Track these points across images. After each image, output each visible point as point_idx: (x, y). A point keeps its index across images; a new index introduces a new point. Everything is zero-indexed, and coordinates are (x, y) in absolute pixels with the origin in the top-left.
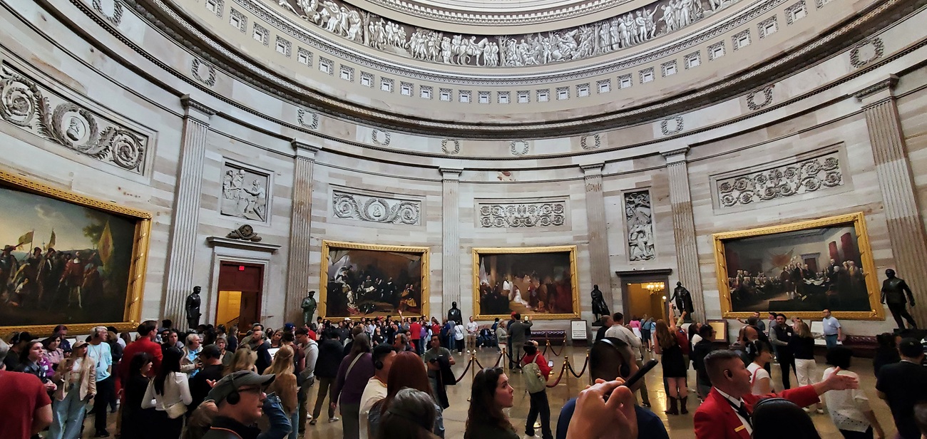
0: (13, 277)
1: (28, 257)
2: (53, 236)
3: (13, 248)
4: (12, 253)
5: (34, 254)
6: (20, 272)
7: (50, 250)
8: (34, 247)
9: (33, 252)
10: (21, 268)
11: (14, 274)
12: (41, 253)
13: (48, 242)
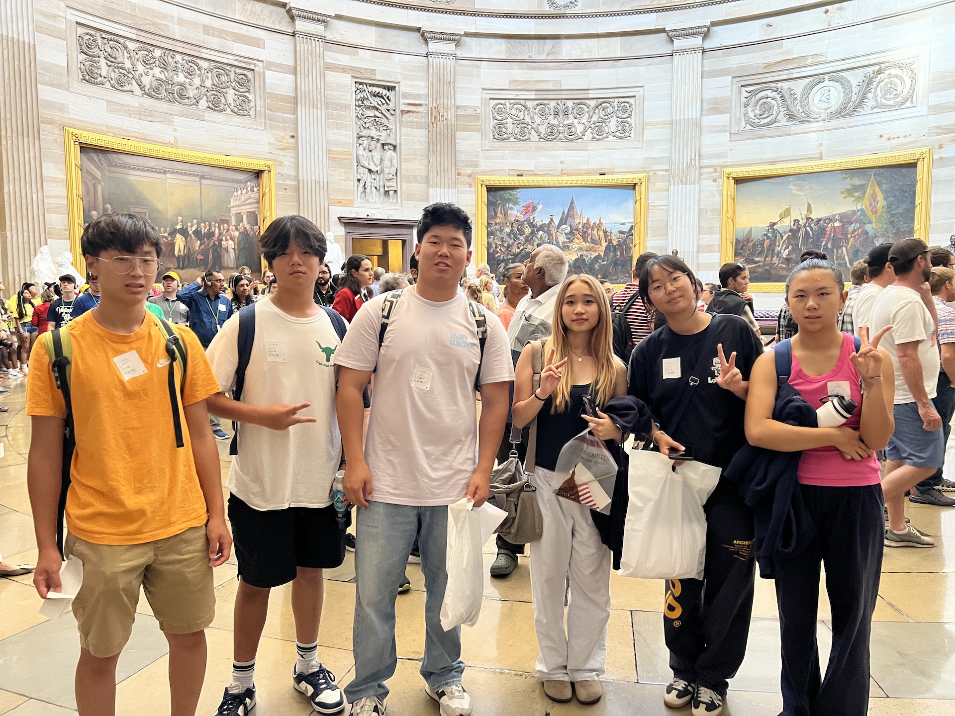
0: (779, 246)
1: (789, 228)
2: (809, 206)
3: (774, 224)
4: (775, 227)
5: (794, 225)
6: (784, 241)
7: (808, 219)
8: (793, 219)
9: (792, 223)
10: (785, 238)
11: (779, 243)
12: (800, 223)
13: (804, 213)
